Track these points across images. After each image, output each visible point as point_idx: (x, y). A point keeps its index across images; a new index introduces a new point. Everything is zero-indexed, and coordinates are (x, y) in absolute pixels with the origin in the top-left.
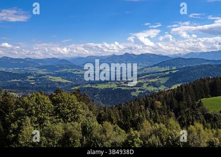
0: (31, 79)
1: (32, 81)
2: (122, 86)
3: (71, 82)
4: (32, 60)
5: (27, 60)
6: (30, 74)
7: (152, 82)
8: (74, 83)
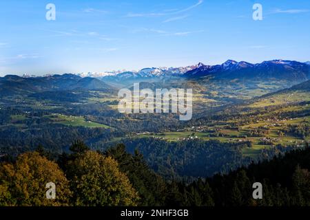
0: (18, 122)
1: (22, 125)
2: (220, 135)
3: (106, 127)
4: (19, 81)
5: (9, 79)
6: (16, 111)
7: (289, 126)
8: (113, 129)
